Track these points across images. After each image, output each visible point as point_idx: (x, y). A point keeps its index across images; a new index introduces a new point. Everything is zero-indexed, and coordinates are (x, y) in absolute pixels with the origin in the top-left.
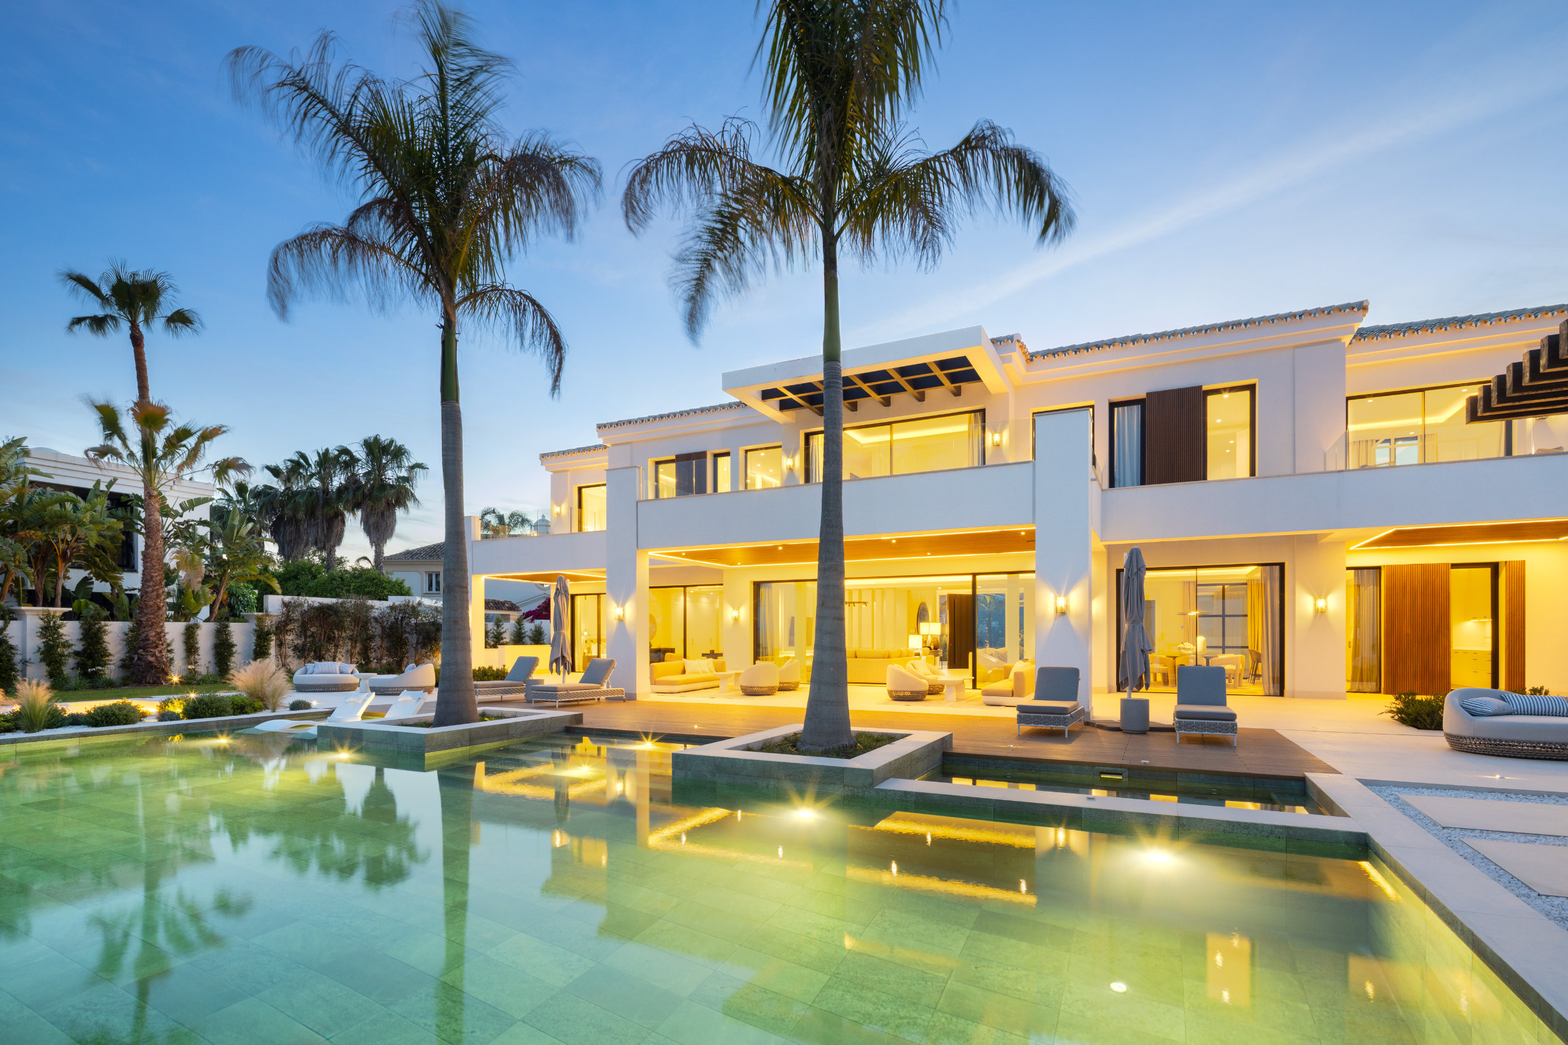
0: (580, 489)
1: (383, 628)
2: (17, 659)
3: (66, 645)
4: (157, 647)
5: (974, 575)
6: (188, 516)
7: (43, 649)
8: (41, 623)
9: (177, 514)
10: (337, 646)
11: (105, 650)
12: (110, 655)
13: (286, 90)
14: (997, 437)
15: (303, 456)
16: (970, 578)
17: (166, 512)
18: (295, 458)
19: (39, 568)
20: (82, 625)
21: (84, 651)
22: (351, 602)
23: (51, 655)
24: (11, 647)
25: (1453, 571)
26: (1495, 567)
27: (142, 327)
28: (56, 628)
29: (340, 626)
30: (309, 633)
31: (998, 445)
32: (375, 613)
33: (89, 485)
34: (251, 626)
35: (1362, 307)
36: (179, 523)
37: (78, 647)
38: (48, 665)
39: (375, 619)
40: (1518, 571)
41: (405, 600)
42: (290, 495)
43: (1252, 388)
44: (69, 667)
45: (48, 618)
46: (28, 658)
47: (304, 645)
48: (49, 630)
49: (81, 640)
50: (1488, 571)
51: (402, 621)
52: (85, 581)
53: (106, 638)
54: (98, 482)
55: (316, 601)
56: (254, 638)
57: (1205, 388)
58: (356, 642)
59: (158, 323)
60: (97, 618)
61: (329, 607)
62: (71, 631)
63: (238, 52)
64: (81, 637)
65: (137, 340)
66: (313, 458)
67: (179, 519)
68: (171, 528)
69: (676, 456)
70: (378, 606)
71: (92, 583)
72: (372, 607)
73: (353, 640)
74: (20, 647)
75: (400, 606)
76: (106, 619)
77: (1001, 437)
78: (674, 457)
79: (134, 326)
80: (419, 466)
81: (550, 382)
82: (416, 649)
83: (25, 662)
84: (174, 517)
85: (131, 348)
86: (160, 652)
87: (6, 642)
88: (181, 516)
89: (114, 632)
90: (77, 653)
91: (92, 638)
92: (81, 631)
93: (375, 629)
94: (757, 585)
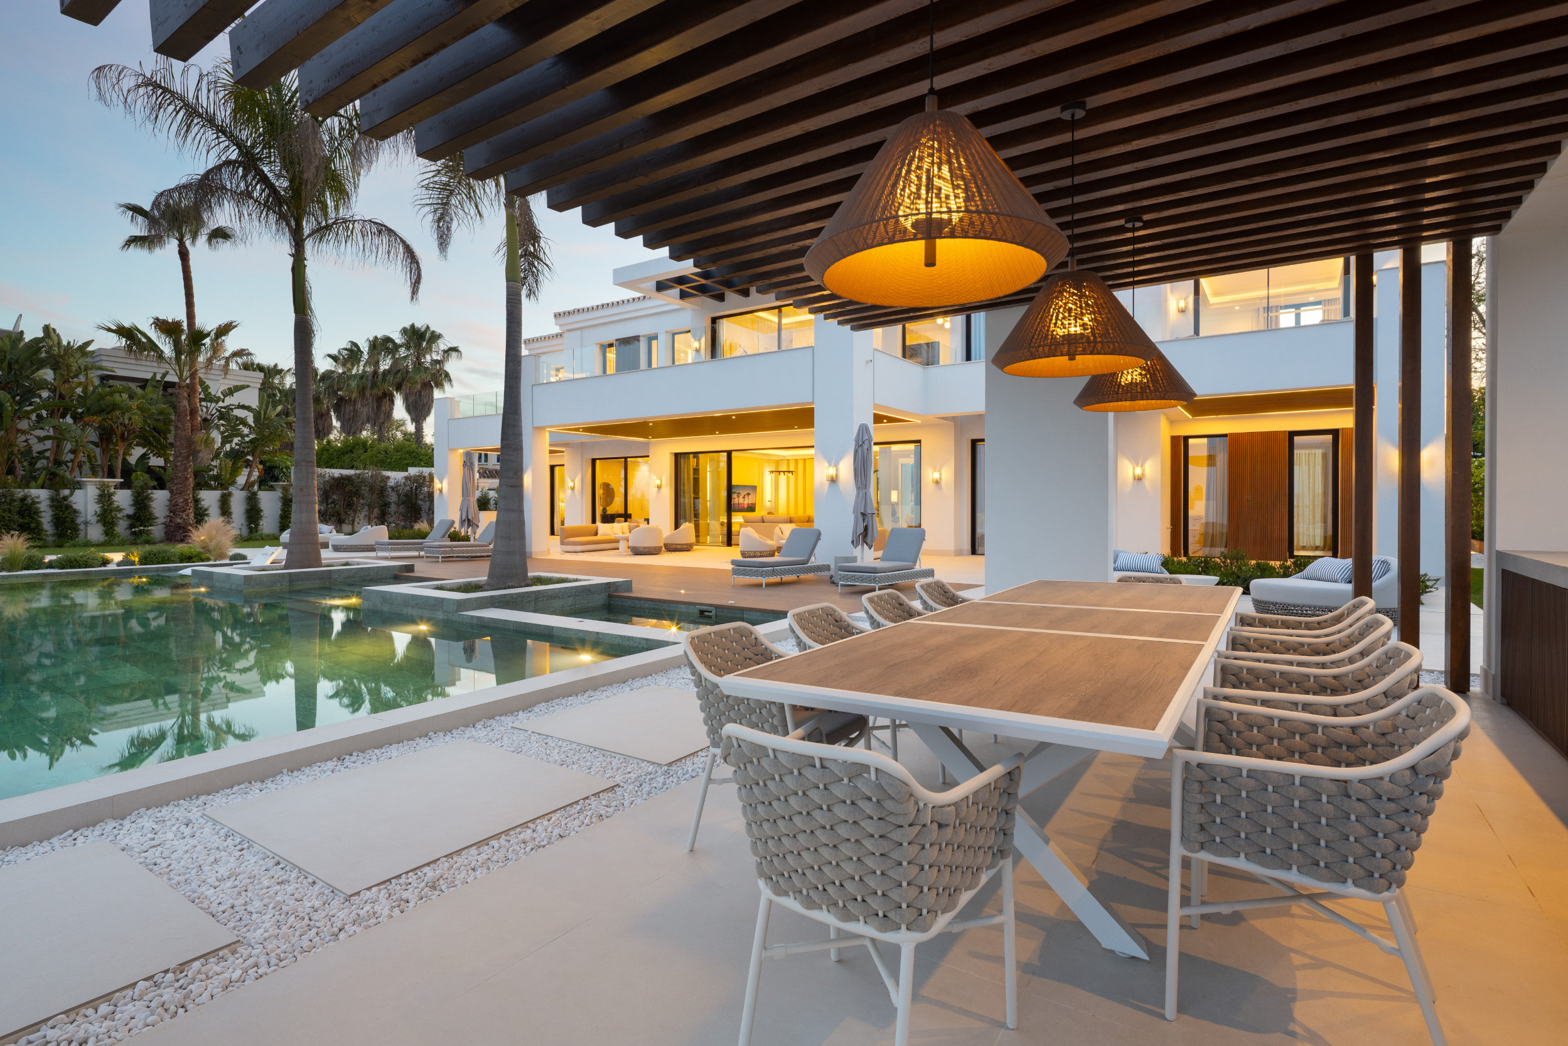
1: (399, 495)
2: (80, 520)
3: (119, 510)
4: (184, 511)
6: (229, 401)
7: (99, 513)
8: (98, 492)
9: (218, 400)
10: (355, 511)
11: (151, 514)
12: (157, 518)
13: (142, 90)
15: (354, 344)
17: (209, 398)
18: (349, 346)
19: (104, 446)
20: (134, 493)
21: (135, 514)
22: (368, 473)
23: (107, 517)
24: (76, 511)
26: (1336, 434)
27: (188, 243)
28: (110, 495)
29: (358, 493)
30: (330, 501)
32: (391, 483)
33: (148, 376)
34: (278, 494)
36: (222, 407)
37: (130, 511)
38: (104, 525)
39: (392, 488)
42: (344, 378)
44: (121, 527)
45: (103, 488)
46: (89, 519)
47: (326, 510)
48: (105, 498)
49: (132, 505)
51: (416, 489)
52: (144, 457)
53: (154, 504)
54: (155, 374)
55: (337, 472)
56: (280, 504)
58: (373, 508)
59: (202, 239)
60: (146, 487)
61: (348, 478)
62: (123, 498)
63: (99, 69)
64: (132, 503)
65: (184, 255)
66: (365, 348)
67: (221, 404)
68: (214, 411)
70: (395, 477)
71: (149, 458)
72: (388, 478)
73: (371, 507)
74: (82, 510)
76: (154, 488)
79: (182, 245)
80: (455, 349)
81: (408, 291)
83: (86, 523)
84: (217, 402)
85: (179, 262)
86: (188, 515)
87: (71, 507)
88: (223, 401)
89: (160, 499)
90: (129, 516)
91: (141, 504)
92: (132, 498)
93: (393, 498)
94: (677, 456)
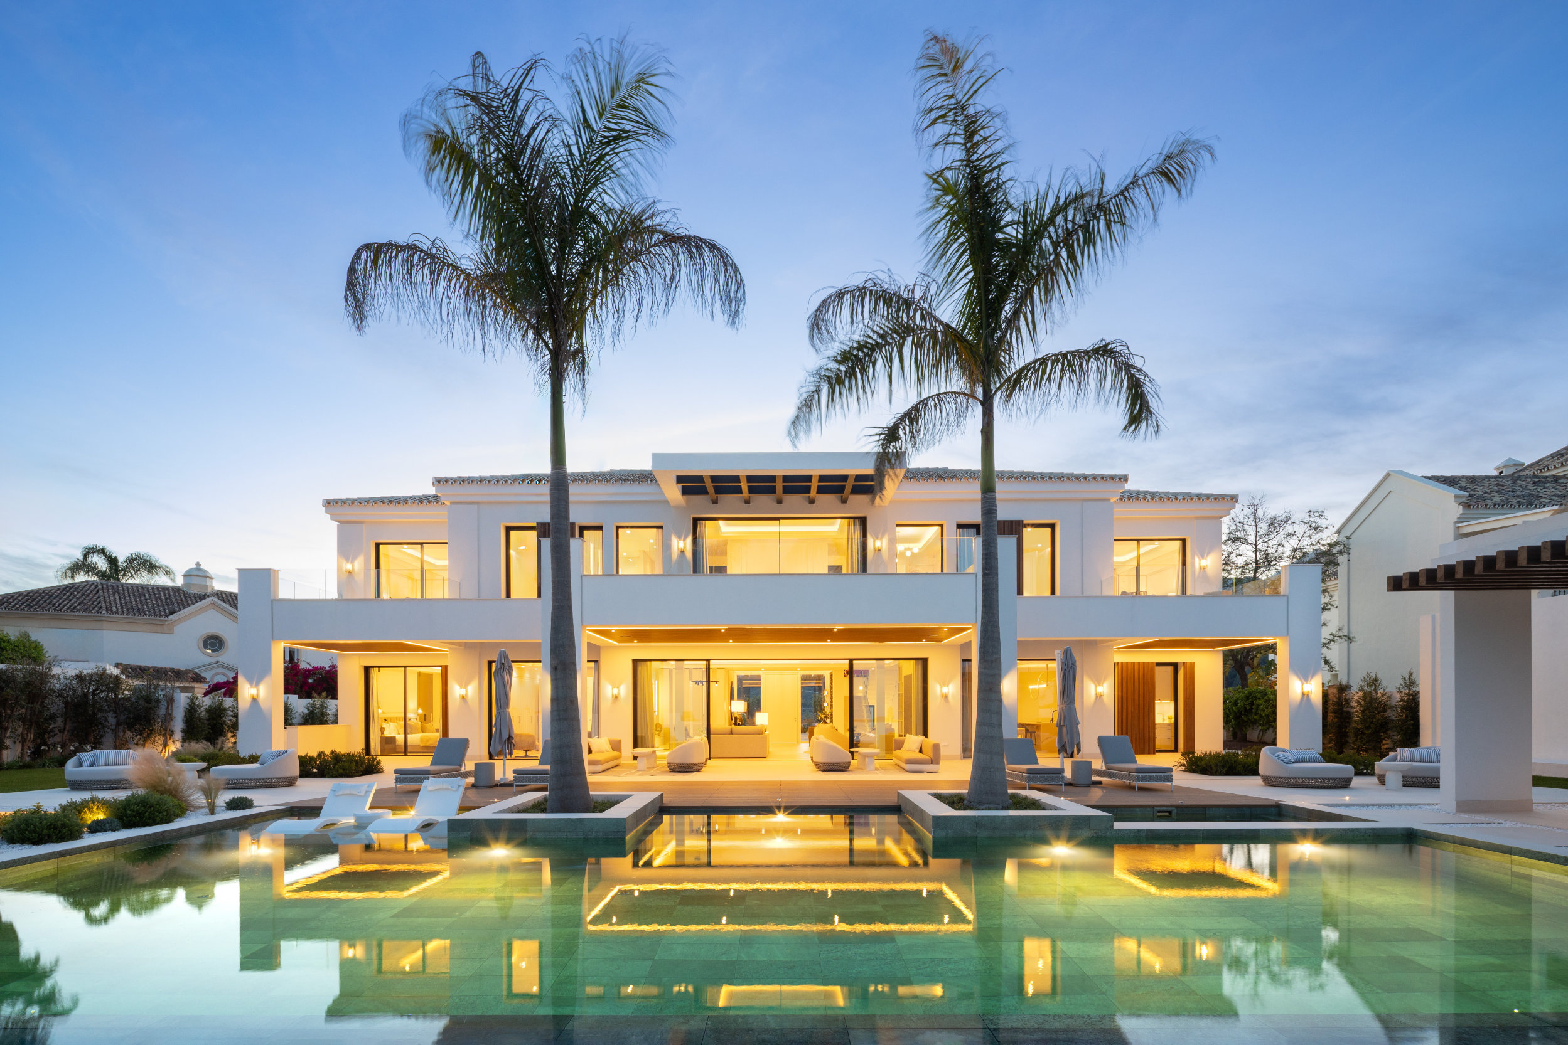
0: (378, 545)
5: (851, 660)
14: (878, 544)
16: (847, 661)
25: (1157, 668)
26: (1175, 666)
31: (879, 550)
35: (1124, 479)
40: (1190, 669)
41: (97, 668)
43: (1052, 526)
50: (1171, 668)
57: (1025, 522)
69: (537, 524)
75: (91, 676)
77: (882, 543)
78: (534, 525)
82: (115, 732)
94: (636, 663)
